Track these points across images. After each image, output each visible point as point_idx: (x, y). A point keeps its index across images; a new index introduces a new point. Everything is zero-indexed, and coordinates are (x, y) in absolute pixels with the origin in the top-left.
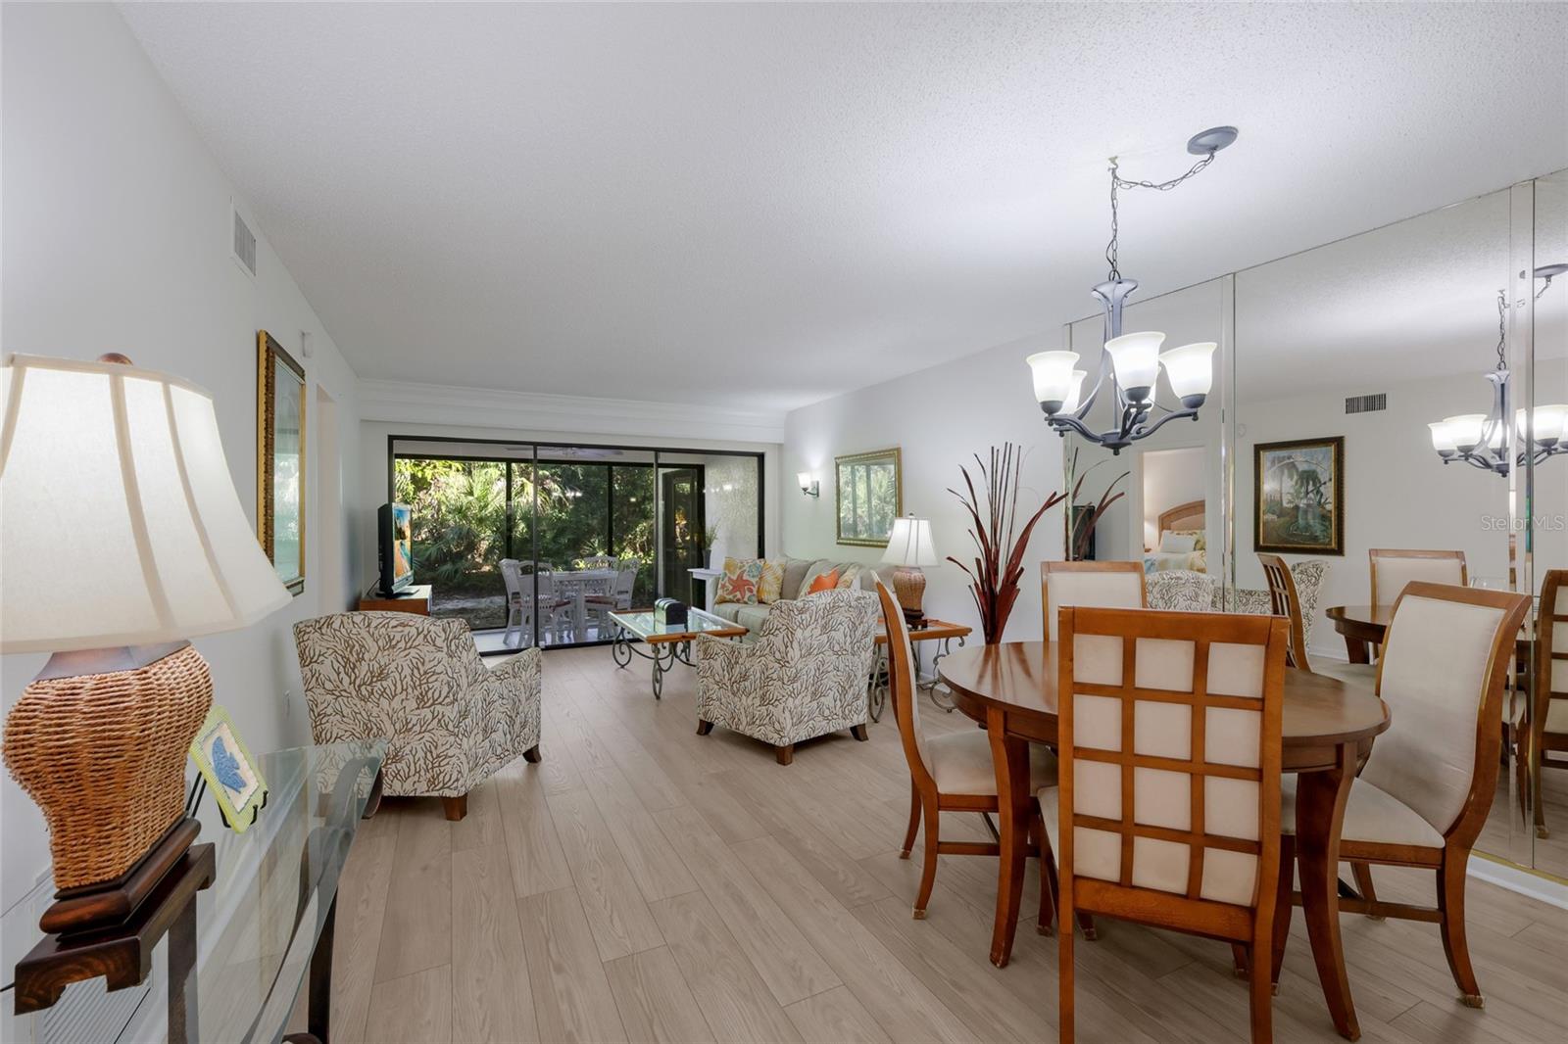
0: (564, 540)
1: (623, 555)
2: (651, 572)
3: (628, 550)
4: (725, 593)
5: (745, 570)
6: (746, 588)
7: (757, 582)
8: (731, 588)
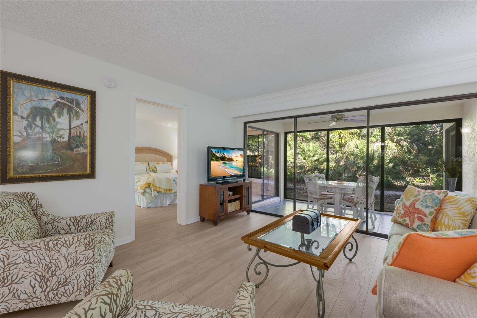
4: (398, 215)
5: (420, 199)
6: (416, 215)
7: (431, 213)
8: (402, 212)
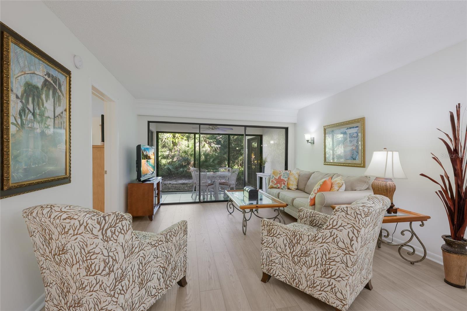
0: (216, 162)
1: (234, 167)
2: (243, 173)
3: (236, 165)
4: (273, 184)
5: (282, 175)
6: (282, 182)
7: (287, 180)
8: (275, 182)
